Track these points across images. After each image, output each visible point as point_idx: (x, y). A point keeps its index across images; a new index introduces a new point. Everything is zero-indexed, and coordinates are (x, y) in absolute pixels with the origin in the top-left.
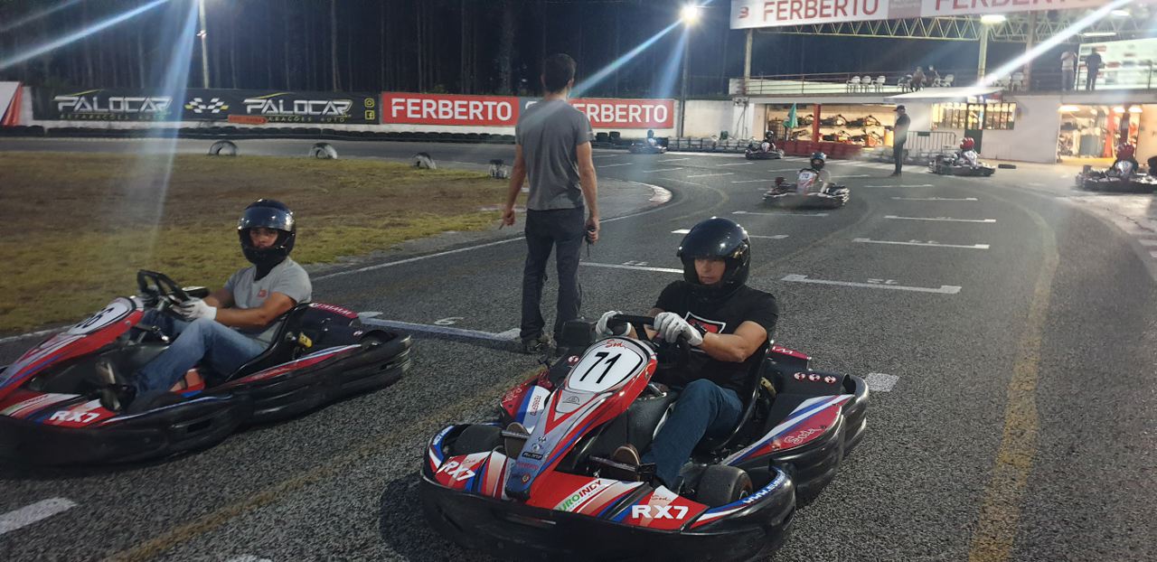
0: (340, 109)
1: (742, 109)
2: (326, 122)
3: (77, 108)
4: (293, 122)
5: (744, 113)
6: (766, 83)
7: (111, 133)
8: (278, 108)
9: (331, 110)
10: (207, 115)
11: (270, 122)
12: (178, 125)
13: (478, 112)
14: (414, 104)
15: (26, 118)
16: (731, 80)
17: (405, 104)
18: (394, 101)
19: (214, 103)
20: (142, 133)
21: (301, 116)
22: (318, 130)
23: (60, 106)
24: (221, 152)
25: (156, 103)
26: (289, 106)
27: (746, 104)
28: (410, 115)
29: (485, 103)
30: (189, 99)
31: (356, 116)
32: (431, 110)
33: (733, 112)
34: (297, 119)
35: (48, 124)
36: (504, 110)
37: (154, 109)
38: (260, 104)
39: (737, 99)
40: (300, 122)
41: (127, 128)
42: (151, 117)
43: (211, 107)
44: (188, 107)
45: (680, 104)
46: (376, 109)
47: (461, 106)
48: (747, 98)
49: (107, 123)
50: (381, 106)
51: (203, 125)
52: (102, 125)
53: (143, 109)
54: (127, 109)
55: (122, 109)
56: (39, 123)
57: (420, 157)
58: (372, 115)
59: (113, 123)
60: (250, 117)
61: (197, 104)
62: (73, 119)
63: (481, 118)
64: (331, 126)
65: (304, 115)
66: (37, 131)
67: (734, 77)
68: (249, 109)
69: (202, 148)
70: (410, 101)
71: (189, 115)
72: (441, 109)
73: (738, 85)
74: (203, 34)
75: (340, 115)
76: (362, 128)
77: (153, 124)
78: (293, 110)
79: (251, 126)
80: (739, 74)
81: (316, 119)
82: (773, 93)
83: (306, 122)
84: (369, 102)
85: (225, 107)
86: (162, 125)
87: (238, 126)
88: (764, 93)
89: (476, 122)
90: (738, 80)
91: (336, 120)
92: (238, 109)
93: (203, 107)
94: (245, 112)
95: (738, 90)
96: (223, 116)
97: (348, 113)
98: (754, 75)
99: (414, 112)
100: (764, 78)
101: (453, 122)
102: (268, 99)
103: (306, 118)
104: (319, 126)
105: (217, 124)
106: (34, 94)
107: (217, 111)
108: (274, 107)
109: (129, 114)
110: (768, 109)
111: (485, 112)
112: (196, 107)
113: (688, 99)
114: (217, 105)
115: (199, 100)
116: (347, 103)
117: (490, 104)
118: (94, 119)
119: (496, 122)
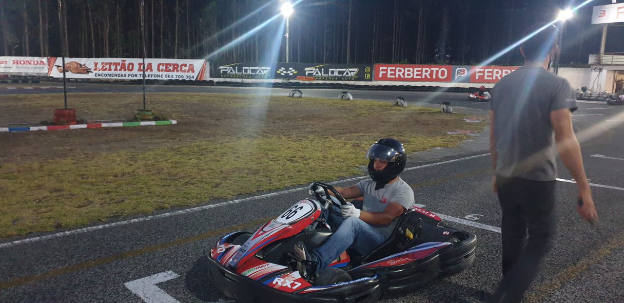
0: (352, 73)
1: (597, 73)
2: (344, 80)
3: (228, 72)
4: (328, 80)
5: (598, 76)
6: (616, 57)
7: (242, 84)
8: (321, 73)
9: (347, 74)
10: (287, 76)
11: (317, 80)
12: (273, 81)
13: (427, 74)
14: (391, 70)
15: (207, 77)
16: (590, 55)
17: (386, 70)
18: (381, 68)
19: (291, 70)
20: (257, 85)
21: (332, 77)
22: (340, 85)
23: (221, 72)
24: (295, 95)
25: (263, 70)
26: (326, 72)
27: (601, 70)
28: (389, 76)
29: (432, 69)
30: (278, 68)
31: (360, 77)
32: (401, 74)
33: (591, 75)
34: (330, 78)
35: (216, 80)
36: (443, 73)
37: (263, 73)
38: (312, 71)
39: (594, 67)
40: (331, 80)
41: (250, 82)
42: (261, 77)
43: (289, 72)
44: (278, 72)
45: (554, 70)
46: (371, 73)
47: (417, 71)
48: (601, 67)
49: (241, 79)
50: (373, 71)
51: (285, 81)
52: (239, 80)
53: (257, 73)
54: (250, 73)
55: (248, 73)
56: (212, 79)
57: (399, 100)
58: (368, 76)
59: (244, 79)
60: (307, 77)
61: (282, 71)
62: (227, 77)
63: (429, 77)
64: (347, 82)
65: (333, 76)
66: (211, 83)
67: (593, 53)
68: (307, 74)
69: (285, 93)
70: (389, 69)
71: (278, 76)
72: (406, 73)
73: (595, 58)
74: (287, 35)
75: (352, 76)
76: (362, 83)
77: (262, 81)
78: (328, 74)
79: (307, 82)
80: (597, 51)
81: (339, 79)
82: (619, 63)
83: (335, 80)
84: (368, 69)
85: (296, 72)
86: (266, 81)
87: (301, 82)
88: (613, 63)
89: (426, 79)
90: (595, 55)
91: (350, 79)
92: (301, 73)
93: (285, 72)
94: (305, 75)
95: (595, 61)
96: (294, 77)
97: (356, 75)
98: (607, 52)
99: (391, 74)
100: (615, 54)
101: (413, 80)
102: (316, 68)
103: (335, 78)
104: (341, 82)
105: (291, 81)
106: (211, 65)
107: (291, 74)
108: (319, 72)
109: (252, 75)
110: (616, 74)
111: (431, 75)
112: (282, 72)
113: (560, 67)
114: (292, 71)
115: (283, 68)
116: (356, 70)
117: (435, 70)
118: (236, 78)
119: (437, 80)
